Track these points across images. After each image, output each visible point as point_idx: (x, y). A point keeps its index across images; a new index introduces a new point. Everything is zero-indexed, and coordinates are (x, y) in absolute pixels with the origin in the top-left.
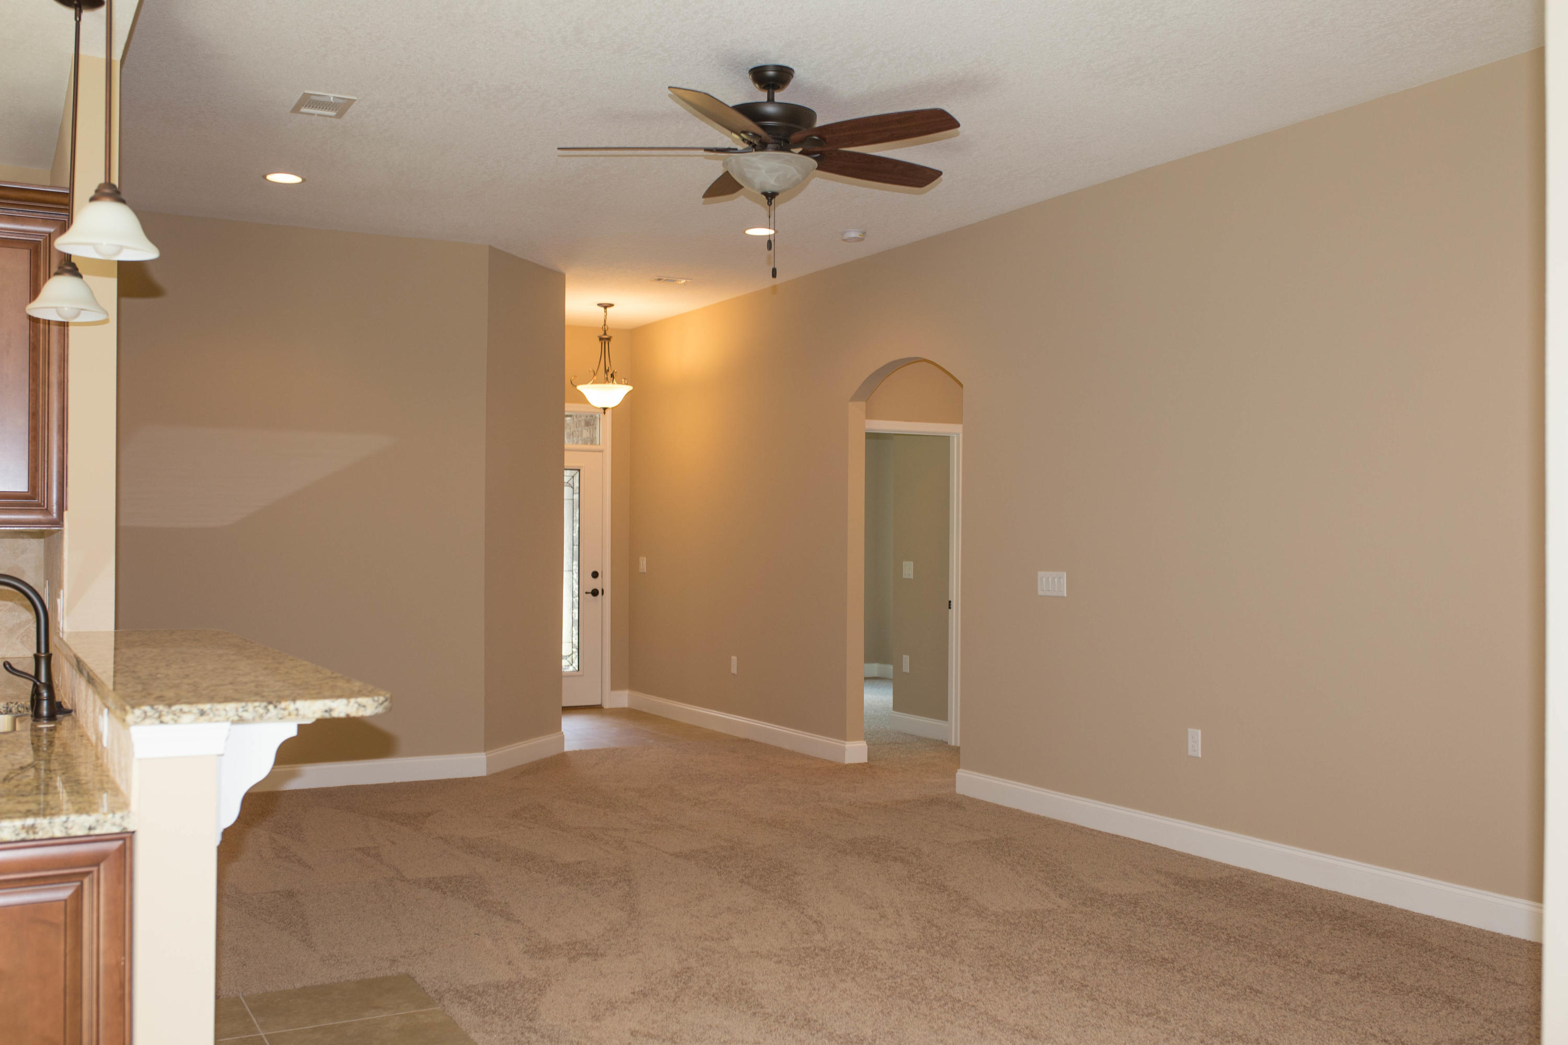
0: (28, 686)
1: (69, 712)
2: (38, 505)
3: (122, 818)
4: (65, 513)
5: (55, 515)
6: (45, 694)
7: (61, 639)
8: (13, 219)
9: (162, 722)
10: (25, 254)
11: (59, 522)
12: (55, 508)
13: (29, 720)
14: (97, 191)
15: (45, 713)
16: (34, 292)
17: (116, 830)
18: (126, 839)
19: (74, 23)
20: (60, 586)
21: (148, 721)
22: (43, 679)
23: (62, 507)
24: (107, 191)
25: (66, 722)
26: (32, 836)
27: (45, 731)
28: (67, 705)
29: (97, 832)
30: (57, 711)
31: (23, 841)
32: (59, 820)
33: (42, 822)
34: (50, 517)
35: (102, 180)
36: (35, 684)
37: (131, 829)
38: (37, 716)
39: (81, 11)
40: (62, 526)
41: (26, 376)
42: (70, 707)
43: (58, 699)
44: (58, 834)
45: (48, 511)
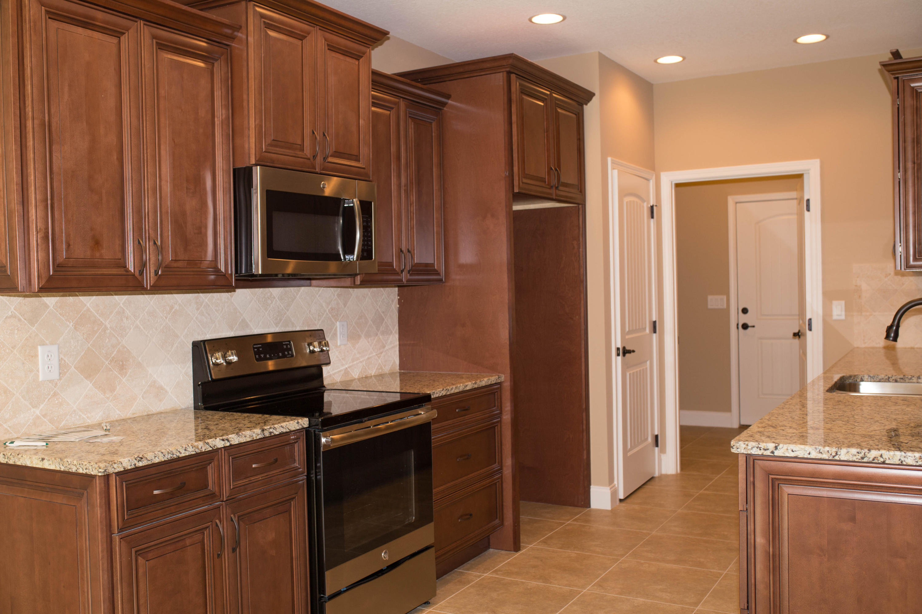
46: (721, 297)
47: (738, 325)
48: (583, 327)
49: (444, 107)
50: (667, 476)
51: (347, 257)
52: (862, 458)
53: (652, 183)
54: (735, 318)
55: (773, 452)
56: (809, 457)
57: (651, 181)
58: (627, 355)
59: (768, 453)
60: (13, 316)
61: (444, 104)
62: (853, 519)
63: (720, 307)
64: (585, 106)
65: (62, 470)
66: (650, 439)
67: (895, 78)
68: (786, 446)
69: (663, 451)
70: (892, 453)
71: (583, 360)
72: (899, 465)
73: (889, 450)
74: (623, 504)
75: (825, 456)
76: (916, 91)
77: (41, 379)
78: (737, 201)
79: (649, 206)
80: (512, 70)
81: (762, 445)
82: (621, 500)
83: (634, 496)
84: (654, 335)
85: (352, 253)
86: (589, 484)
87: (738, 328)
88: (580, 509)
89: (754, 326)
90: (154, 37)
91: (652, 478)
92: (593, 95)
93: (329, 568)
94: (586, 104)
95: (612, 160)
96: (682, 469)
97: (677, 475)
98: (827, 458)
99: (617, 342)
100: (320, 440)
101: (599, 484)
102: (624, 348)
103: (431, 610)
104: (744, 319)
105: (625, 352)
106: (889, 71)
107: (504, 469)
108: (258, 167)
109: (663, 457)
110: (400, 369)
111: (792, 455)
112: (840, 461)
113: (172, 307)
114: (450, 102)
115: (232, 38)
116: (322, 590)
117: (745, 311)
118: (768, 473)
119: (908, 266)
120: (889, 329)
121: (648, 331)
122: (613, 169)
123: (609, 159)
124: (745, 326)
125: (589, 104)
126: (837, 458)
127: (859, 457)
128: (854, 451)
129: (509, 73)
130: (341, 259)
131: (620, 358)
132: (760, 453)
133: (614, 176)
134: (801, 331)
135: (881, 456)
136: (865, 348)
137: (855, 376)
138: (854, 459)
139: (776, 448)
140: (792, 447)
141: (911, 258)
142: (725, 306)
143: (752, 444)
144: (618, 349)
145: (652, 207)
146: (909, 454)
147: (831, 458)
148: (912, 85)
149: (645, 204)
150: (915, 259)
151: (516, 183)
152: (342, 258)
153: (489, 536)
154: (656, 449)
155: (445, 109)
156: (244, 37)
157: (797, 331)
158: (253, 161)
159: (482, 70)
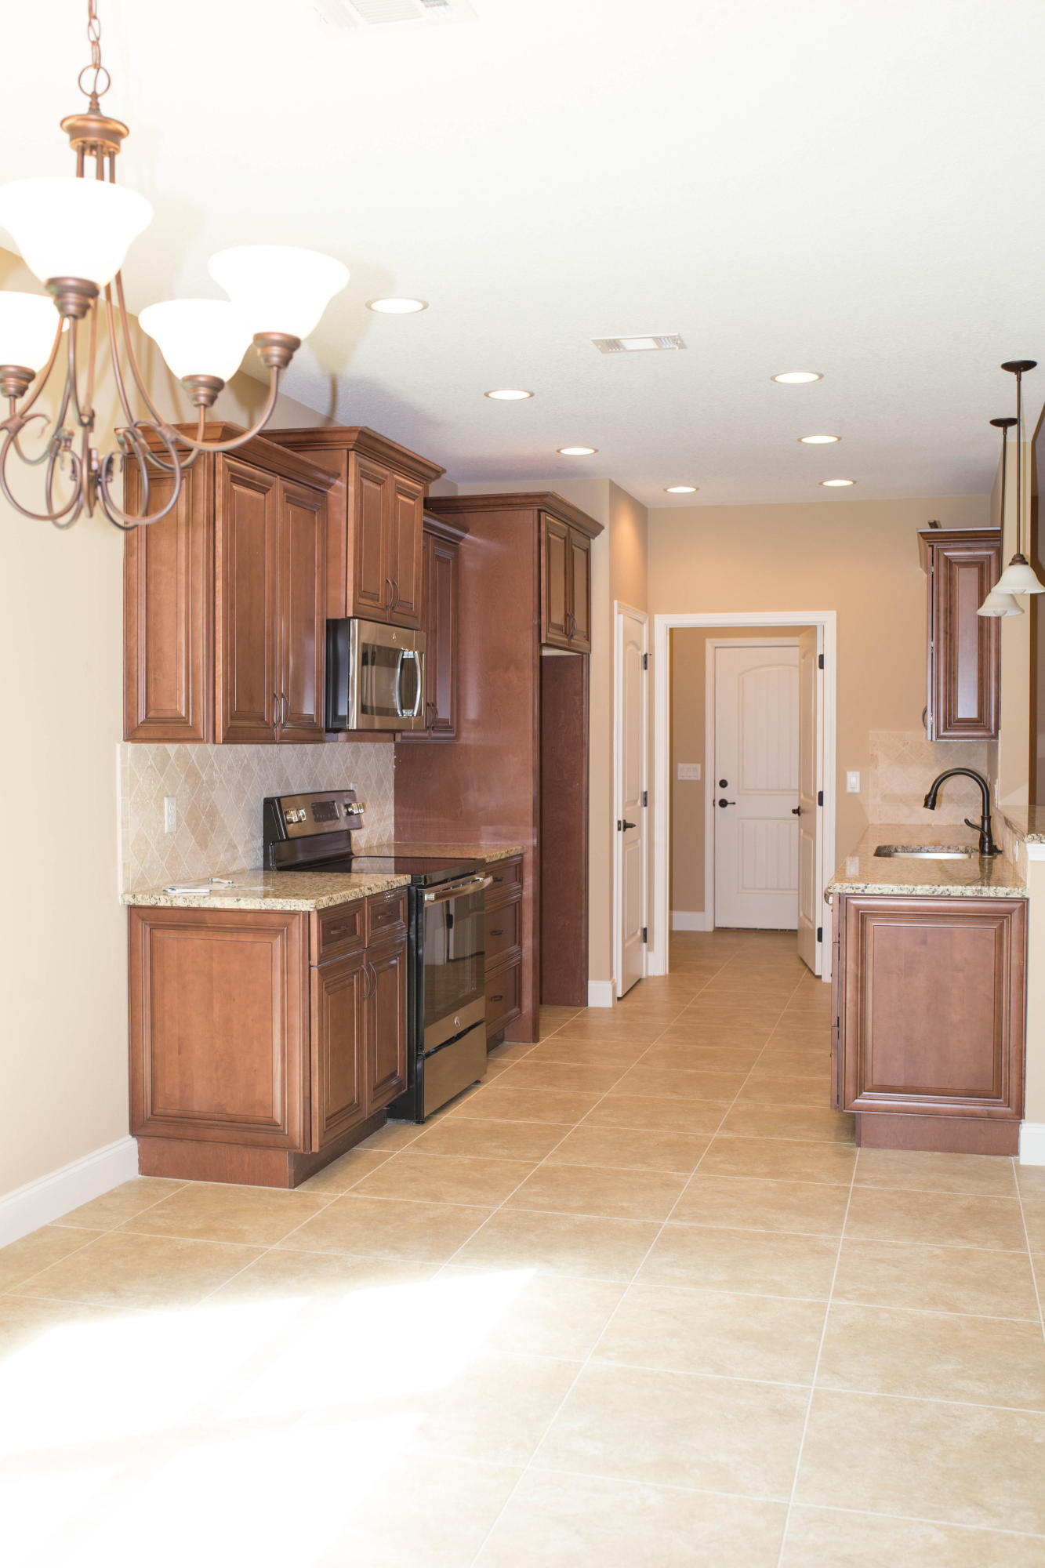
0: (978, 833)
1: (1000, 852)
2: (984, 726)
3: (1022, 891)
4: (999, 731)
5: (993, 732)
6: (987, 839)
7: (997, 809)
8: (969, 549)
9: (1041, 842)
10: (975, 571)
11: (996, 736)
12: (993, 729)
13: (978, 854)
14: (1013, 559)
15: (987, 850)
16: (981, 603)
17: (1019, 896)
18: (1024, 902)
19: (1003, 436)
20: (996, 777)
21: (1035, 841)
22: (986, 830)
23: (997, 728)
24: (1018, 559)
25: (999, 857)
26: (980, 895)
27: (987, 860)
28: (1000, 848)
29: (1010, 896)
30: (994, 851)
31: (976, 897)
32: (992, 888)
33: (985, 889)
34: (990, 734)
35: (1015, 553)
36: (982, 834)
37: (1026, 896)
38: (982, 851)
39: (1006, 428)
40: (998, 739)
41: (976, 646)
42: (1001, 849)
43: (994, 844)
44: (992, 895)
45: (989, 730)
46: (694, 765)
47: (714, 801)
48: (584, 796)
49: (460, 541)
50: (654, 977)
51: (404, 711)
52: (933, 892)
53: (645, 627)
54: (711, 792)
55: (863, 891)
56: (892, 893)
57: (645, 625)
58: (628, 829)
59: (859, 891)
60: (151, 767)
61: (461, 538)
62: (924, 942)
63: (693, 778)
64: (592, 540)
65: (263, 908)
66: (639, 933)
67: (930, 546)
68: (874, 886)
69: (650, 949)
70: (955, 888)
71: (584, 833)
72: (960, 897)
73: (953, 886)
74: (622, 1003)
75: (905, 892)
76: (950, 561)
77: (166, 831)
78: (717, 645)
79: (643, 655)
80: (544, 508)
81: (855, 885)
82: (619, 999)
83: (630, 995)
84: (645, 808)
85: (413, 707)
86: (587, 979)
87: (714, 805)
88: (578, 1008)
89: (734, 803)
90: (286, 490)
91: (640, 980)
92: (603, 528)
93: (428, 1024)
94: (594, 539)
95: (618, 604)
96: (670, 971)
97: (665, 976)
98: (906, 893)
99: (618, 815)
100: (422, 897)
101: (600, 978)
102: (624, 821)
103: (485, 1086)
104: (722, 793)
105: (626, 826)
106: (925, 539)
107: (524, 950)
108: (357, 620)
109: (651, 954)
110: (396, 839)
111: (879, 892)
112: (916, 896)
113: (243, 762)
114: (467, 536)
115: (330, 485)
116: (420, 1046)
117: (723, 784)
118: (858, 909)
119: (938, 737)
120: (927, 798)
121: (639, 803)
122: (619, 613)
123: (616, 602)
124: (723, 803)
125: (596, 538)
126: (914, 893)
127: (931, 892)
128: (927, 887)
129: (540, 511)
130: (398, 715)
131: (621, 832)
132: (852, 891)
133: (619, 621)
134: (802, 808)
135: (948, 890)
136: (881, 825)
137: (889, 846)
138: (928, 893)
139: (866, 887)
140: (878, 886)
141: (942, 728)
142: (699, 778)
143: (846, 885)
144: (619, 822)
145: (646, 655)
146: (968, 887)
147: (909, 893)
148: (945, 554)
149: (640, 652)
150: (945, 729)
151: (543, 633)
152: (399, 713)
153: (503, 1029)
154: (644, 944)
155: (461, 544)
156: (344, 486)
157: (796, 808)
158: (350, 614)
159: (510, 505)
